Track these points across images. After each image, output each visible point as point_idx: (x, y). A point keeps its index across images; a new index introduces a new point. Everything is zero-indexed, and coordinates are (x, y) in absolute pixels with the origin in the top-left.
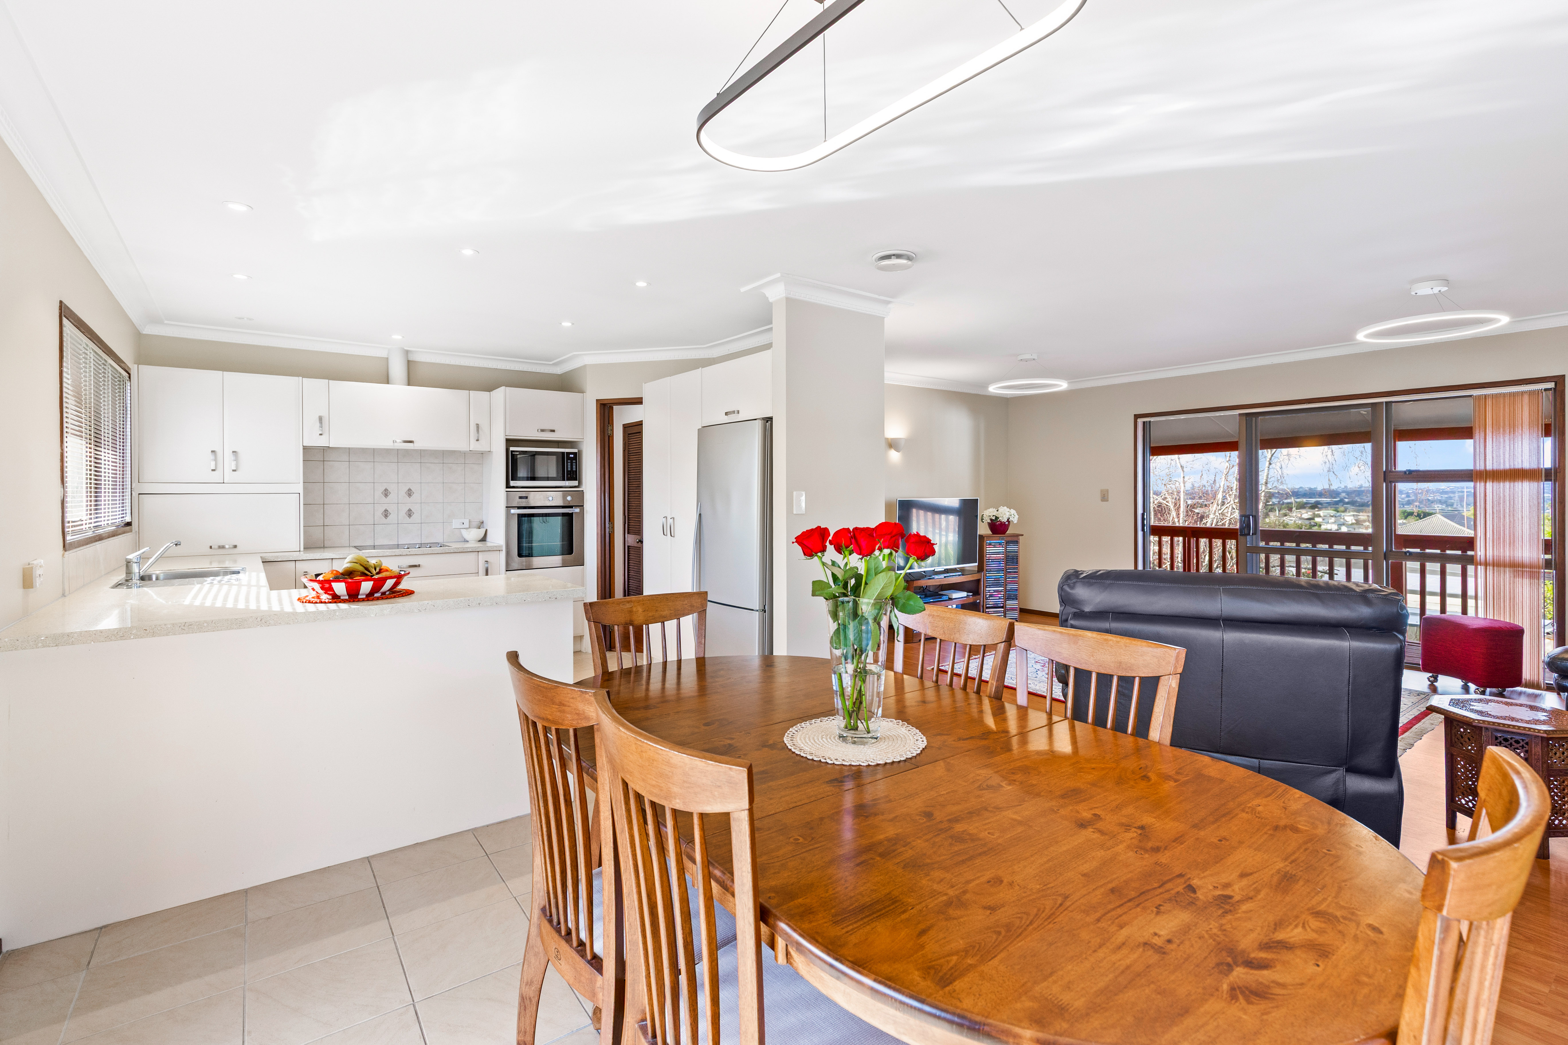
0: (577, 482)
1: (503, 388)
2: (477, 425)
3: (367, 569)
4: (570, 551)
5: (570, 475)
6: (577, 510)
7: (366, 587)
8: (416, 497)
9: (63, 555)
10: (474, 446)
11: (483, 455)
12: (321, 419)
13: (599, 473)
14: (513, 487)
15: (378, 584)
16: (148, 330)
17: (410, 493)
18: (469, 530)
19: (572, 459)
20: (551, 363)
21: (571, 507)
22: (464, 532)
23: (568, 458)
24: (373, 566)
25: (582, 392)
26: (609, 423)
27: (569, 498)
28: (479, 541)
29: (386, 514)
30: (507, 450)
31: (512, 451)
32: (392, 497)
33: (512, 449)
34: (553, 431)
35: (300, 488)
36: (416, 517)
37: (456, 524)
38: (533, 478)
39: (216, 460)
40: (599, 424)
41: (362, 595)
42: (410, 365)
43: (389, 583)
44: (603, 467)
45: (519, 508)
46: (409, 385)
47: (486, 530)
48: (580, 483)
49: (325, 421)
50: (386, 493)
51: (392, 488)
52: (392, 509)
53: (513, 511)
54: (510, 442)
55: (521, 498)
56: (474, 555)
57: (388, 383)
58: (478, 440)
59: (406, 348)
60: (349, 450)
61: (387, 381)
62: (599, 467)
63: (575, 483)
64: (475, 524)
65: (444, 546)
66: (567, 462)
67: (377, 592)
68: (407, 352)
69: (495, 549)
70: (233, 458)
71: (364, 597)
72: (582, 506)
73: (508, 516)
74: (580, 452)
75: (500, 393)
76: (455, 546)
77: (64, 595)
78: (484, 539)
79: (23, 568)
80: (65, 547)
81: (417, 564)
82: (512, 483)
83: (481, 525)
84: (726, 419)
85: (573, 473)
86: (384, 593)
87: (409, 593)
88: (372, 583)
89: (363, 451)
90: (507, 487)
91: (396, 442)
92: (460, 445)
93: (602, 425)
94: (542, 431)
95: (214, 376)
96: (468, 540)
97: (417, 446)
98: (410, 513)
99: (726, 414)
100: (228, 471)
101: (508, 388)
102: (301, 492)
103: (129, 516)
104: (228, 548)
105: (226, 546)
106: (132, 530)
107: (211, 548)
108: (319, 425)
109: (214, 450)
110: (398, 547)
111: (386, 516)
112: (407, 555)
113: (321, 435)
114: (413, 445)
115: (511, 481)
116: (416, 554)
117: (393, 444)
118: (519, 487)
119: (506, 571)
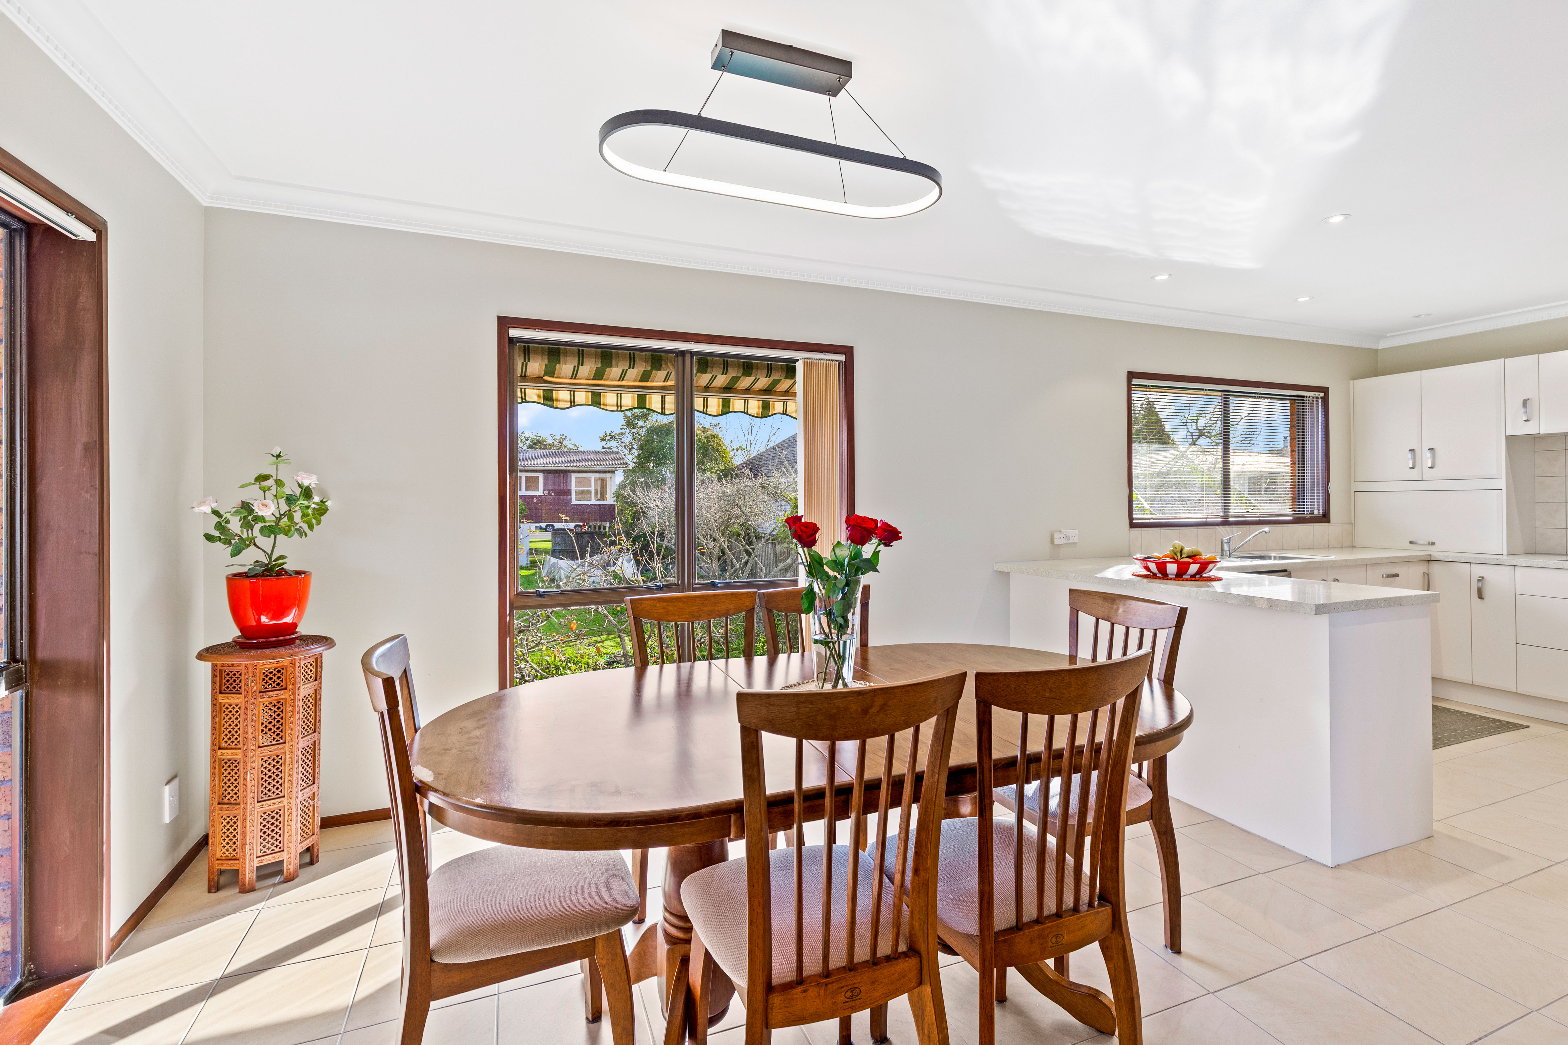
9: (1129, 530)
39: (1414, 459)
49: (1534, 404)
70: (1430, 456)
80: (1134, 525)
100: (1425, 468)
102: (1504, 487)
103: (1319, 510)
104: (1424, 545)
105: (1421, 542)
106: (1329, 521)
107: (1411, 542)
108: (1523, 410)
109: (1412, 448)
113: (1527, 420)
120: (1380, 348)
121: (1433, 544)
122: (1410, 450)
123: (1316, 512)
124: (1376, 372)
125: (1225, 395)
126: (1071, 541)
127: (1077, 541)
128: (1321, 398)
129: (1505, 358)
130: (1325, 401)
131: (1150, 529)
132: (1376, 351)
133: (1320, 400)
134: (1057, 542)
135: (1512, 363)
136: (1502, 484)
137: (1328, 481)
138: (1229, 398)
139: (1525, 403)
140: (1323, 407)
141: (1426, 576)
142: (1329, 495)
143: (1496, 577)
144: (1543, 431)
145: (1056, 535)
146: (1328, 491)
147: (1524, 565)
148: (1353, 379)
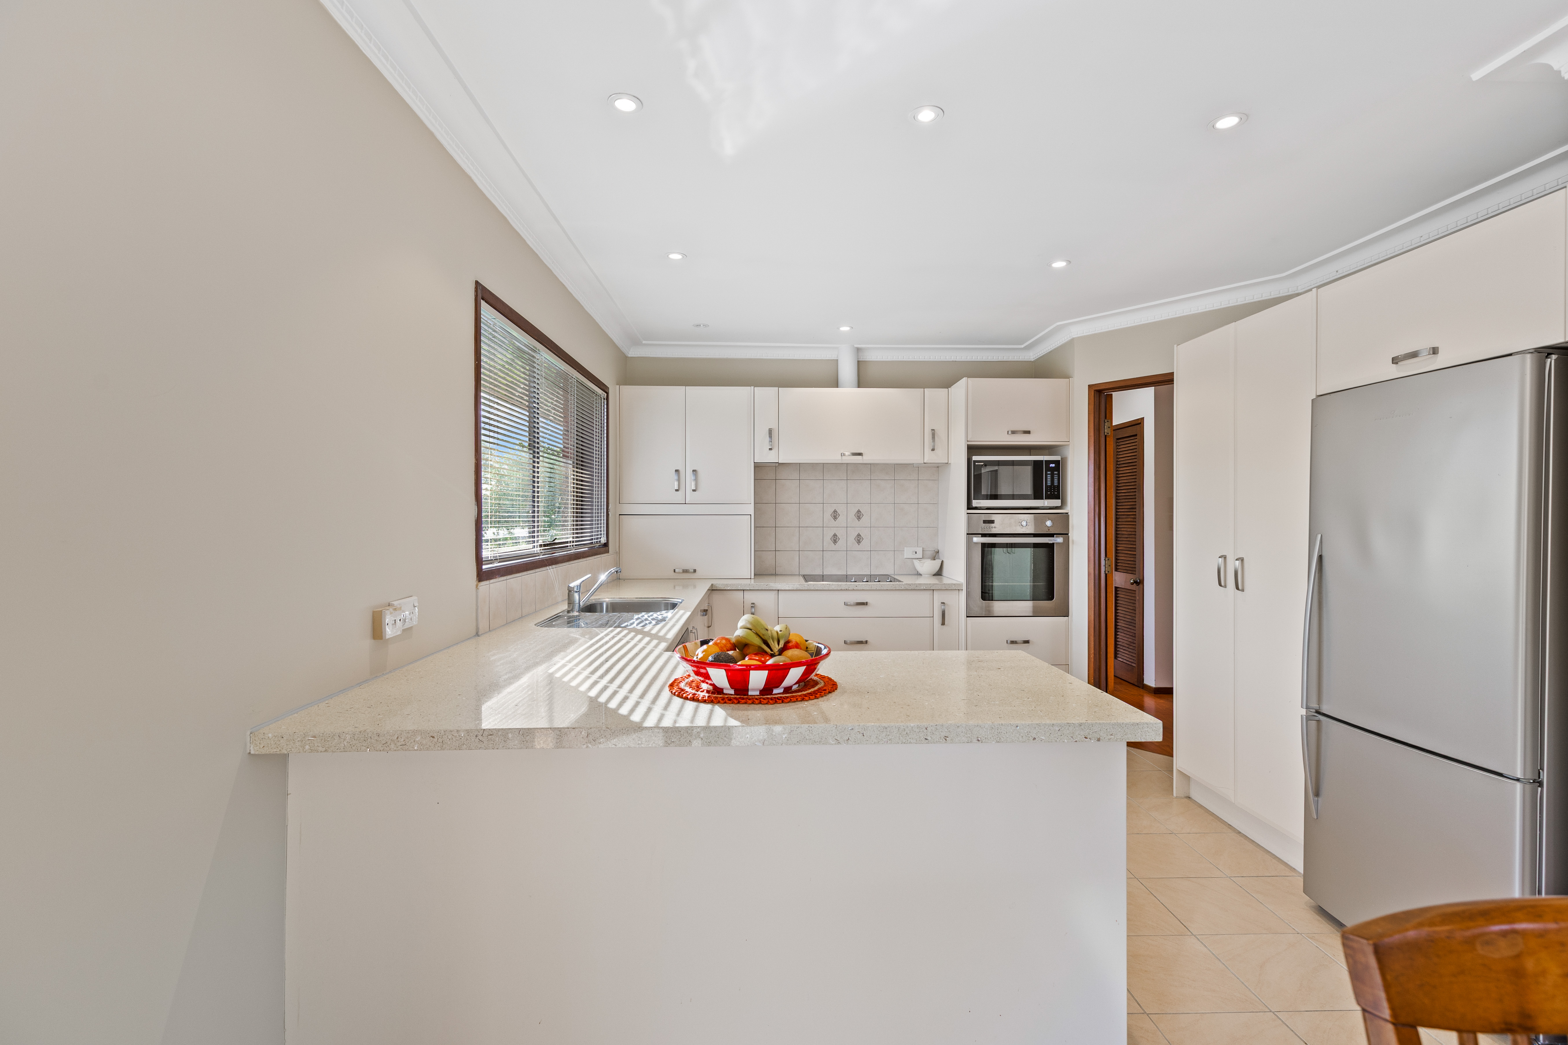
0: (1060, 501)
1: (965, 379)
2: (933, 430)
3: (766, 643)
4: (1050, 596)
5: (1051, 492)
6: (1060, 540)
7: (757, 679)
8: (865, 519)
9: (477, 586)
10: (930, 457)
11: (939, 469)
12: (770, 431)
13: (1092, 489)
14: (976, 508)
15: (777, 674)
16: (633, 353)
17: (859, 515)
18: (923, 561)
19: (1052, 469)
20: (1022, 346)
21: (1052, 535)
22: (916, 562)
23: (1048, 469)
24: (775, 635)
25: (1067, 376)
26: (1106, 418)
27: (1049, 523)
28: (934, 575)
29: (835, 539)
30: (969, 460)
31: (975, 462)
32: (841, 519)
33: (975, 458)
34: (1028, 432)
35: (750, 509)
36: (865, 543)
37: (908, 553)
38: (995, 497)
39: (679, 480)
40: (1092, 418)
41: (753, 690)
42: (861, 365)
43: (795, 675)
44: (1097, 481)
45: (984, 535)
46: (859, 387)
47: (942, 562)
48: (1064, 503)
49: (775, 434)
50: (835, 515)
51: (841, 510)
52: (841, 533)
53: (976, 539)
54: (972, 450)
55: (985, 522)
56: (927, 595)
57: (837, 387)
58: (933, 450)
59: (856, 346)
60: (799, 466)
61: (836, 384)
62: (1092, 480)
63: (1057, 502)
64: (929, 553)
65: (895, 580)
66: (1046, 474)
67: (777, 687)
68: (858, 350)
69: (953, 587)
70: (693, 478)
71: (758, 693)
72: (1066, 535)
73: (969, 545)
74: (1064, 460)
75: (960, 388)
76: (907, 580)
77: (477, 634)
78: (939, 573)
79: (374, 612)
80: (483, 576)
81: (865, 602)
82: (975, 503)
83: (935, 555)
84: (1394, 372)
85: (1054, 489)
86: (788, 690)
87: (830, 686)
88: (765, 673)
89: (813, 466)
90: (968, 509)
91: (844, 455)
92: (913, 456)
93: (1097, 420)
94: (1013, 432)
95: (676, 392)
96: (921, 573)
97: (866, 459)
98: (859, 539)
99: (1395, 360)
100: (689, 491)
101: (971, 381)
102: (750, 513)
103: (604, 538)
106: (608, 551)
107: (674, 571)
108: (768, 440)
109: (678, 469)
110: (846, 578)
111: (835, 542)
112: (854, 590)
113: (770, 449)
114: (862, 458)
115: (973, 501)
116: (863, 590)
117: (842, 458)
118: (983, 508)
119: (967, 617)
120: (629, 356)
121: (694, 571)
122: (675, 471)
123: (602, 540)
128: (605, 399)
129: (756, 386)
130: (607, 404)
131: (497, 579)
132: (626, 358)
133: (605, 402)
135: (759, 391)
137: (608, 502)
140: (606, 412)
142: (608, 519)
143: (764, 602)
144: (781, 460)
146: (608, 514)
147: (785, 589)
148: (619, 384)
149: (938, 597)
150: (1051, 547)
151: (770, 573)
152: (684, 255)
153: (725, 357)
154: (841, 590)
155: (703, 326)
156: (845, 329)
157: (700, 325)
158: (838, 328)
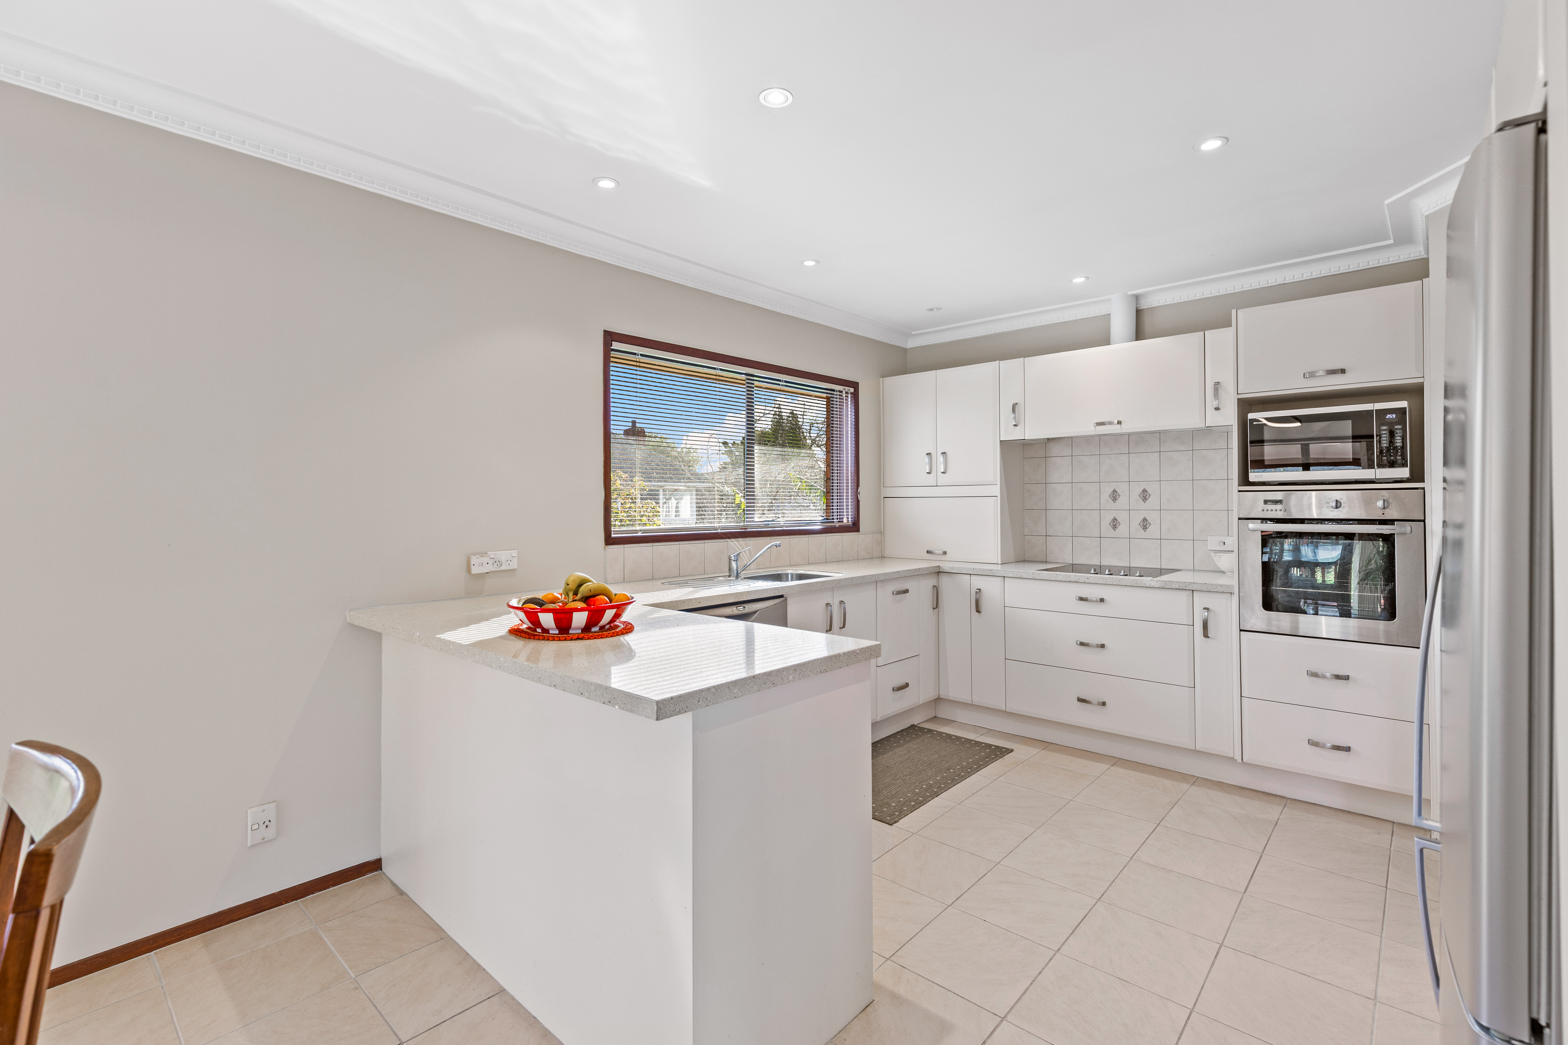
1: (1233, 312)
2: (1216, 383)
4: (1390, 614)
5: (1388, 457)
6: (1403, 527)
7: (580, 619)
8: (1153, 501)
10: (1213, 419)
12: (1017, 405)
14: (1256, 483)
15: (595, 615)
16: (911, 344)
17: (1145, 495)
19: (1391, 424)
20: (1391, 241)
21: (1392, 522)
23: (1382, 422)
27: (1384, 503)
29: (1115, 524)
30: (1242, 420)
31: (1251, 421)
32: (1122, 501)
33: (1251, 416)
34: (1342, 371)
35: (1000, 490)
36: (1153, 530)
37: (1213, 543)
38: (1301, 466)
39: (931, 462)
42: (1139, 314)
45: (1266, 520)
46: (1135, 340)
48: (1418, 473)
49: (1020, 408)
50: (1114, 496)
51: (1122, 489)
52: (1122, 517)
53: (1252, 525)
54: (1247, 405)
55: (1268, 502)
56: (1184, 596)
57: (1107, 344)
58: (1214, 409)
59: (1129, 293)
60: (1071, 440)
61: (1106, 342)
66: (1379, 430)
68: (1137, 297)
69: (1221, 590)
70: (943, 459)
71: (579, 630)
72: (1420, 519)
73: (1244, 532)
81: (1098, 598)
82: (1254, 476)
87: (631, 628)
90: (1242, 484)
94: (1317, 374)
97: (1126, 428)
98: (1145, 524)
100: (939, 473)
101: (1244, 312)
102: (998, 494)
103: (848, 518)
104: (939, 554)
105: (937, 552)
106: (858, 531)
107: (928, 552)
108: (1013, 415)
109: (929, 452)
110: (1129, 571)
111: (1115, 527)
112: (1085, 583)
113: (1015, 425)
114: (1121, 427)
115: (1250, 474)
116: (1096, 583)
117: (1095, 429)
118: (1271, 483)
119: (1241, 630)
120: (908, 347)
121: (945, 553)
122: (927, 454)
123: (845, 520)
124: (905, 370)
125: (748, 379)
126: (503, 568)
127: (515, 567)
128: (851, 393)
129: (1000, 360)
130: (856, 397)
131: (637, 545)
132: (905, 350)
133: (849, 396)
134: (475, 570)
135: (1004, 364)
136: (996, 490)
137: (858, 486)
138: (753, 384)
139: (1014, 406)
140: (853, 404)
141: (935, 589)
142: (858, 502)
143: (990, 588)
144: (1029, 436)
145: (474, 560)
146: (857, 497)
147: (1011, 576)
148: (883, 377)
149: (1200, 601)
150: (1389, 539)
151: (1040, 560)
152: (817, 262)
153: (993, 333)
154: (1070, 581)
155: (937, 309)
156: (1079, 280)
157: (933, 309)
158: (1071, 281)
